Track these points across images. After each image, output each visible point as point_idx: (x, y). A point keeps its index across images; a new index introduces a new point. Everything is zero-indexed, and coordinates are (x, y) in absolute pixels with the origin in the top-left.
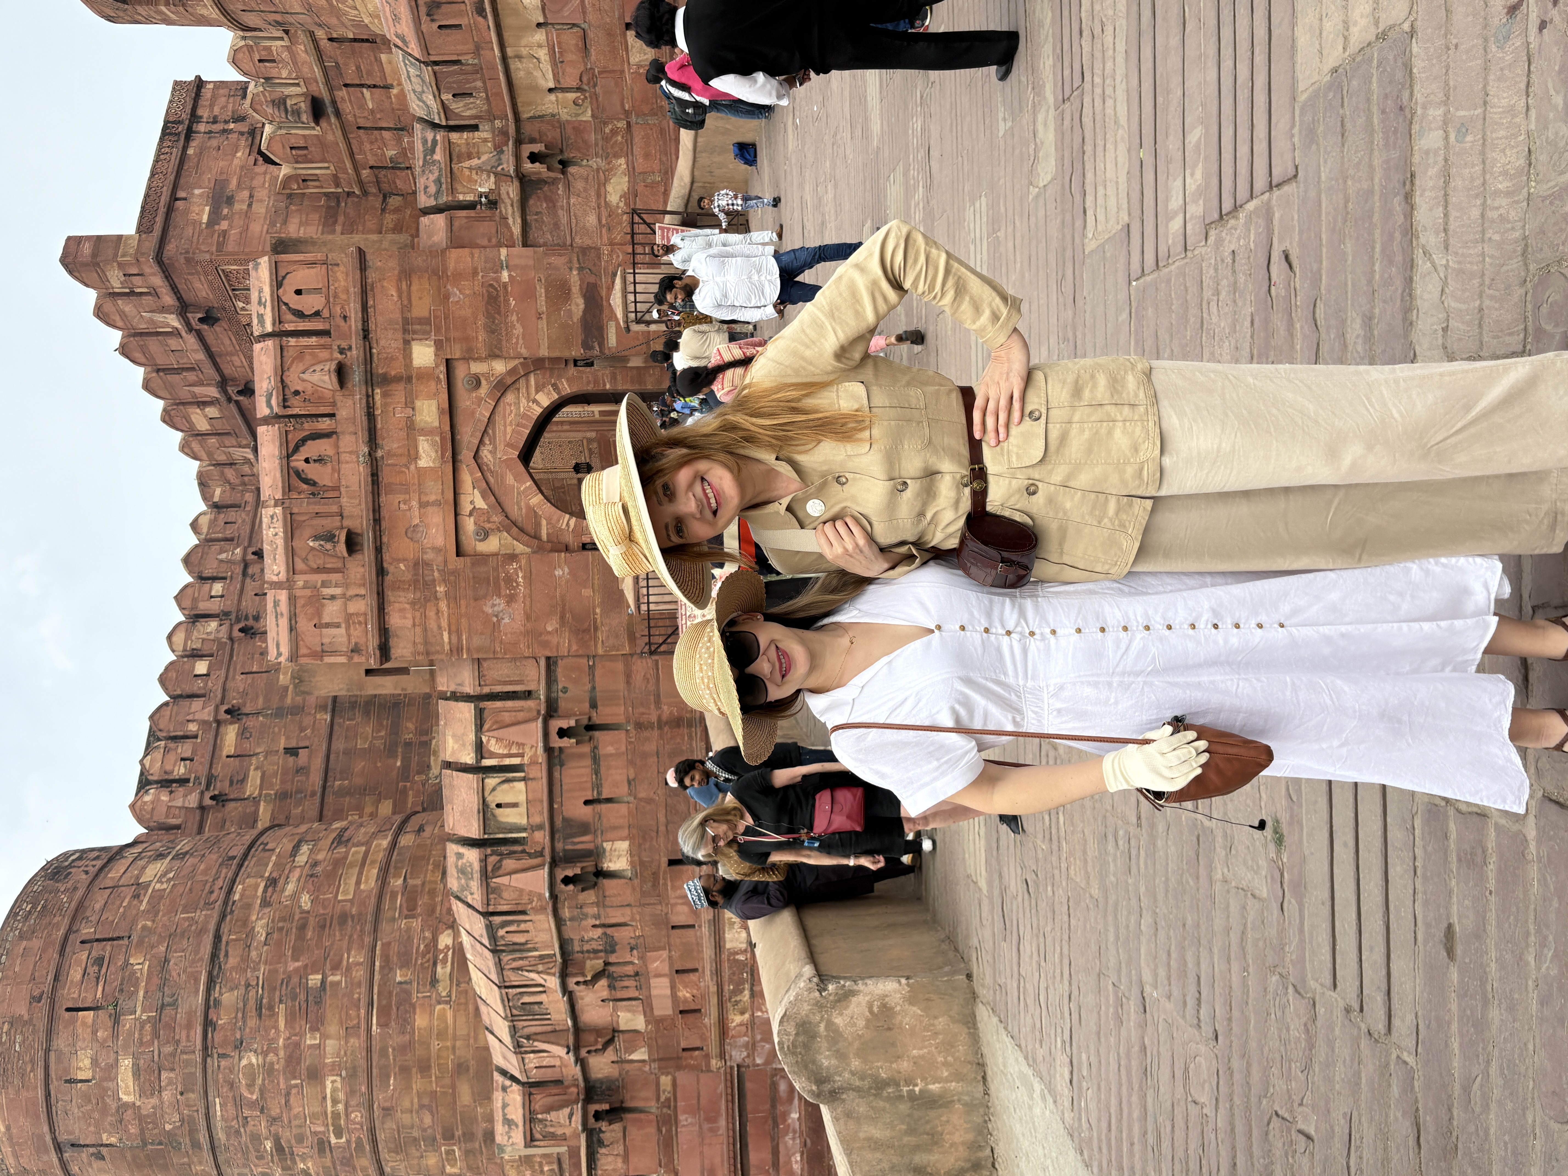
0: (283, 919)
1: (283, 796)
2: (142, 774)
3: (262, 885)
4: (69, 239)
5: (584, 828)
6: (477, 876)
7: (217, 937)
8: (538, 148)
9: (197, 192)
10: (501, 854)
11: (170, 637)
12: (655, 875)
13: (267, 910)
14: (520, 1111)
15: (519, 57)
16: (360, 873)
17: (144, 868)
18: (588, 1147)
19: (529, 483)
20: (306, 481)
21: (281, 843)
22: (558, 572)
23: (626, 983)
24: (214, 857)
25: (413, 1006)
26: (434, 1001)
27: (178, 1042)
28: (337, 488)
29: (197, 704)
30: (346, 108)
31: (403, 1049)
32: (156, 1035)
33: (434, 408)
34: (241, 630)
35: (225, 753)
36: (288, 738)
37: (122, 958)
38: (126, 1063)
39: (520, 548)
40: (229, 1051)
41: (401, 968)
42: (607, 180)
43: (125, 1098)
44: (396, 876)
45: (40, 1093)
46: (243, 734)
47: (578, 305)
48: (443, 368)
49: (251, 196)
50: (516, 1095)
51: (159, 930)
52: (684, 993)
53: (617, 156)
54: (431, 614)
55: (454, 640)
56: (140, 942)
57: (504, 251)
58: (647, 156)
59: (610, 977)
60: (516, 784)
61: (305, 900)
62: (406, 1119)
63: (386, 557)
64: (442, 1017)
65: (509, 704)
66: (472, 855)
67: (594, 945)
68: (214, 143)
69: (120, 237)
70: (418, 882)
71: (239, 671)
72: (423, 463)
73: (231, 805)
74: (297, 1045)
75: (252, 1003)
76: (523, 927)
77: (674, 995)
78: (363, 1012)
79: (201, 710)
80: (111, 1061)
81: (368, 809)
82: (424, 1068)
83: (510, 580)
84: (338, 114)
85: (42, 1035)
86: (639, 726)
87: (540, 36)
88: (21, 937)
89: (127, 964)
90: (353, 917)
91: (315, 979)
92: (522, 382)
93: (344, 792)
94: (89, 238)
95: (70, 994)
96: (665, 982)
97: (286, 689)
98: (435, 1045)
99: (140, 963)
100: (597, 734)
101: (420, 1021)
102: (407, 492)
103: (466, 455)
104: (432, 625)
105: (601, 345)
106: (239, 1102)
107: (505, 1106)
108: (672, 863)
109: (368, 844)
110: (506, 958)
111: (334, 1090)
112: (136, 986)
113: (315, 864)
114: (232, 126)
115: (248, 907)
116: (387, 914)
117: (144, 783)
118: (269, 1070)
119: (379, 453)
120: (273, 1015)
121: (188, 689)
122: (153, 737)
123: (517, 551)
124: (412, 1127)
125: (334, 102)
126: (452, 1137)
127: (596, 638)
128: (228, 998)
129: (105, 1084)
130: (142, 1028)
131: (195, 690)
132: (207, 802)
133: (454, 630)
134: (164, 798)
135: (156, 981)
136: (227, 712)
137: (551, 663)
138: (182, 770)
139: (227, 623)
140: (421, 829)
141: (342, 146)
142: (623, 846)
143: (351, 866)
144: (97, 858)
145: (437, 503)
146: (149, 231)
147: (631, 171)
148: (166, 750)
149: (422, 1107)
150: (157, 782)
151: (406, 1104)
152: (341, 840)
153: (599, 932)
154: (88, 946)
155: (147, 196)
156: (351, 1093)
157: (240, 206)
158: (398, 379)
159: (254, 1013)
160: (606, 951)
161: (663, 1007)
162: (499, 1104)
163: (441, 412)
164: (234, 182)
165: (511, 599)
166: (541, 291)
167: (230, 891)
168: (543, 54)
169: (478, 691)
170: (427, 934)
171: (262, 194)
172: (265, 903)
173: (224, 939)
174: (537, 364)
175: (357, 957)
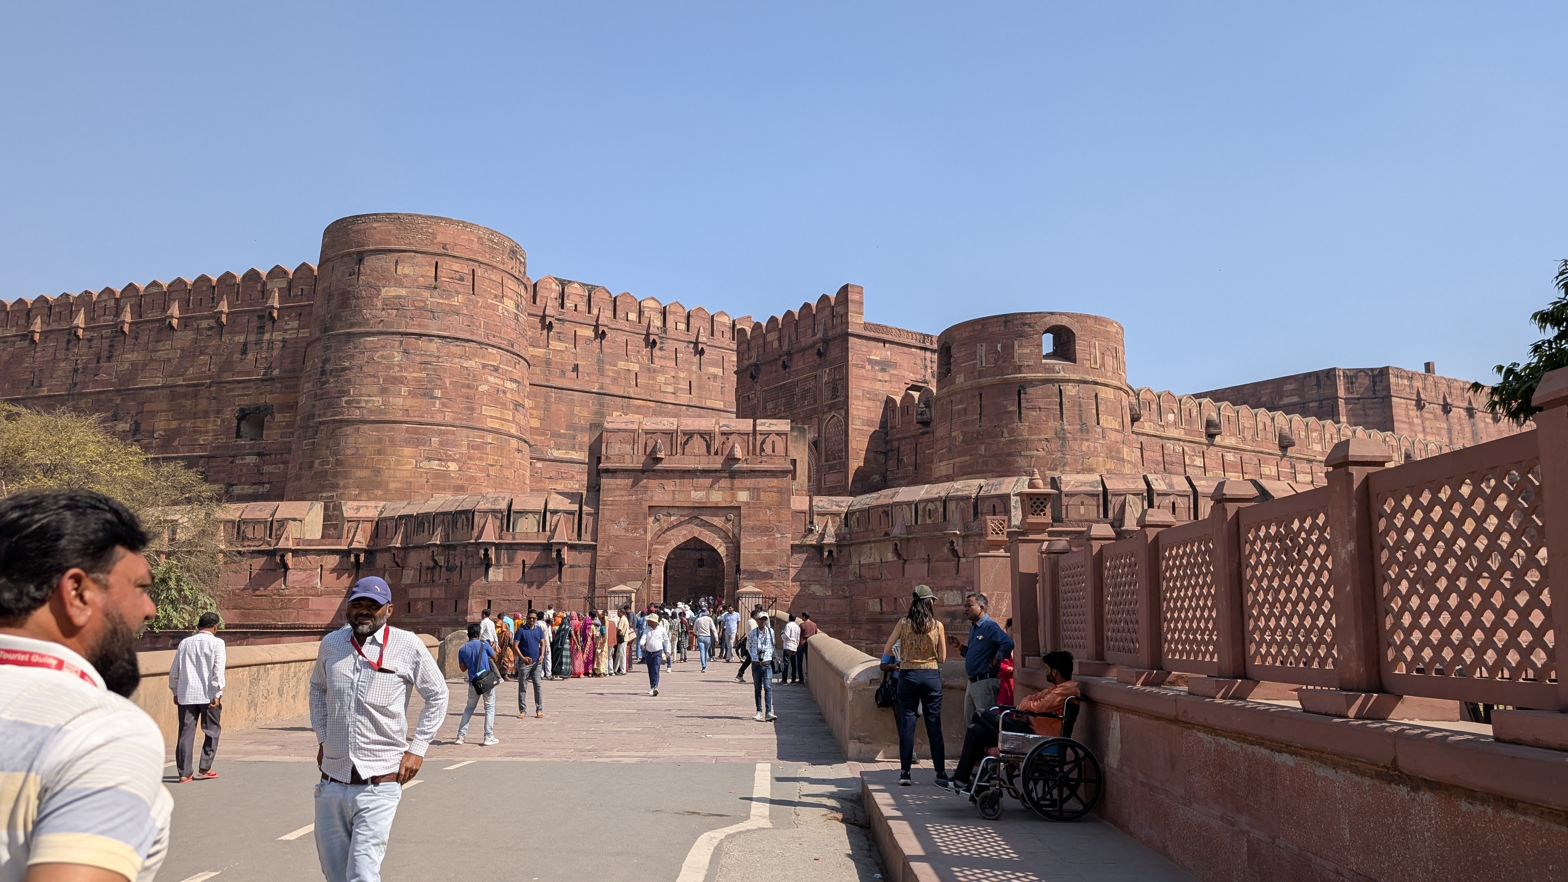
0: (474, 376)
1: (548, 362)
2: (570, 282)
3: (495, 364)
4: (862, 288)
5: (511, 559)
6: (493, 507)
7: (468, 341)
8: (835, 554)
9: (889, 353)
10: (502, 519)
11: (653, 299)
12: (484, 594)
13: (481, 367)
14: (364, 516)
15: (871, 549)
16: (497, 418)
17: (512, 299)
18: (341, 550)
19: (682, 541)
20: (687, 440)
21: (519, 371)
22: (637, 553)
23: (429, 575)
24: (514, 336)
25: (417, 446)
26: (418, 458)
27: (412, 319)
28: (683, 454)
29: (610, 314)
30: (925, 439)
31: (392, 441)
32: (417, 308)
33: (718, 500)
34: (654, 340)
35: (577, 329)
36: (584, 366)
37: (463, 290)
38: (403, 292)
39: (649, 536)
40: (404, 346)
41: (440, 441)
42: (821, 585)
43: (384, 290)
44: (493, 439)
45: (392, 247)
46: (589, 339)
47: (764, 569)
48: (735, 504)
49: (886, 381)
50: (373, 514)
51: (476, 310)
52: (420, 605)
53: (832, 591)
54: (622, 493)
55: (609, 503)
56: (470, 300)
57: (789, 536)
58: (832, 605)
59: (434, 568)
60: (536, 528)
61: (483, 388)
62: (351, 440)
63: (650, 474)
64: (410, 463)
65: (576, 526)
66: (503, 506)
67: (451, 561)
68: (919, 362)
69: (862, 314)
70: (488, 451)
71: (628, 338)
72: (693, 492)
73: (545, 331)
74: (402, 383)
75: (429, 359)
76: (465, 527)
77: (419, 599)
78: (417, 419)
79: (606, 317)
80: (405, 285)
81: (535, 413)
82: (379, 452)
83: (635, 529)
84: (923, 434)
85: (424, 249)
86: (559, 588)
87: (878, 560)
88: (480, 238)
89: (458, 293)
90: (472, 414)
91: (438, 393)
92: (729, 541)
93: (547, 401)
94: (862, 298)
95: (448, 266)
96: (428, 595)
97: (615, 366)
98: (394, 458)
99: (458, 301)
100: (557, 567)
101: (408, 451)
102: (680, 485)
103: (696, 513)
104: (617, 493)
105: (744, 578)
106: (374, 350)
107: (367, 507)
108: (489, 602)
109: (514, 421)
110: (450, 517)
111: (374, 401)
112: (446, 298)
113: (504, 392)
114: (929, 371)
115: (484, 357)
116: (471, 433)
117: (563, 283)
118: (390, 367)
119: (698, 474)
120: (421, 371)
121: (618, 309)
122: (591, 289)
123: (649, 534)
124: (346, 443)
125: (927, 433)
126: (337, 465)
127: (604, 569)
128: (433, 346)
129: (393, 281)
130: (422, 301)
131: (618, 313)
132: (548, 320)
133: (613, 503)
134: (553, 295)
135: (447, 309)
136: (603, 331)
137: (594, 548)
138: (569, 305)
139: (659, 332)
140: (519, 451)
141: (908, 434)
142: (501, 579)
143: (502, 413)
144: (520, 272)
145: (674, 498)
146: (866, 328)
147: (825, 598)
148: (582, 296)
149: (357, 449)
150: (563, 290)
151: (360, 441)
152: (518, 405)
153: (459, 565)
154: (471, 273)
155: (886, 327)
156: (371, 411)
157: (880, 375)
158: (732, 484)
159: (423, 359)
160: (447, 567)
161: (413, 594)
162: (369, 504)
163: (716, 503)
164: (894, 372)
165: (626, 530)
166: (770, 552)
167: (493, 346)
168: (872, 560)
169: (584, 512)
170: (457, 456)
171: (887, 387)
172: (484, 366)
173: (466, 344)
174: (738, 548)
175: (448, 418)
